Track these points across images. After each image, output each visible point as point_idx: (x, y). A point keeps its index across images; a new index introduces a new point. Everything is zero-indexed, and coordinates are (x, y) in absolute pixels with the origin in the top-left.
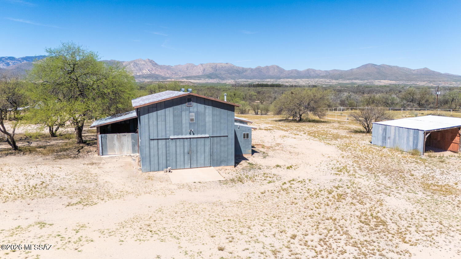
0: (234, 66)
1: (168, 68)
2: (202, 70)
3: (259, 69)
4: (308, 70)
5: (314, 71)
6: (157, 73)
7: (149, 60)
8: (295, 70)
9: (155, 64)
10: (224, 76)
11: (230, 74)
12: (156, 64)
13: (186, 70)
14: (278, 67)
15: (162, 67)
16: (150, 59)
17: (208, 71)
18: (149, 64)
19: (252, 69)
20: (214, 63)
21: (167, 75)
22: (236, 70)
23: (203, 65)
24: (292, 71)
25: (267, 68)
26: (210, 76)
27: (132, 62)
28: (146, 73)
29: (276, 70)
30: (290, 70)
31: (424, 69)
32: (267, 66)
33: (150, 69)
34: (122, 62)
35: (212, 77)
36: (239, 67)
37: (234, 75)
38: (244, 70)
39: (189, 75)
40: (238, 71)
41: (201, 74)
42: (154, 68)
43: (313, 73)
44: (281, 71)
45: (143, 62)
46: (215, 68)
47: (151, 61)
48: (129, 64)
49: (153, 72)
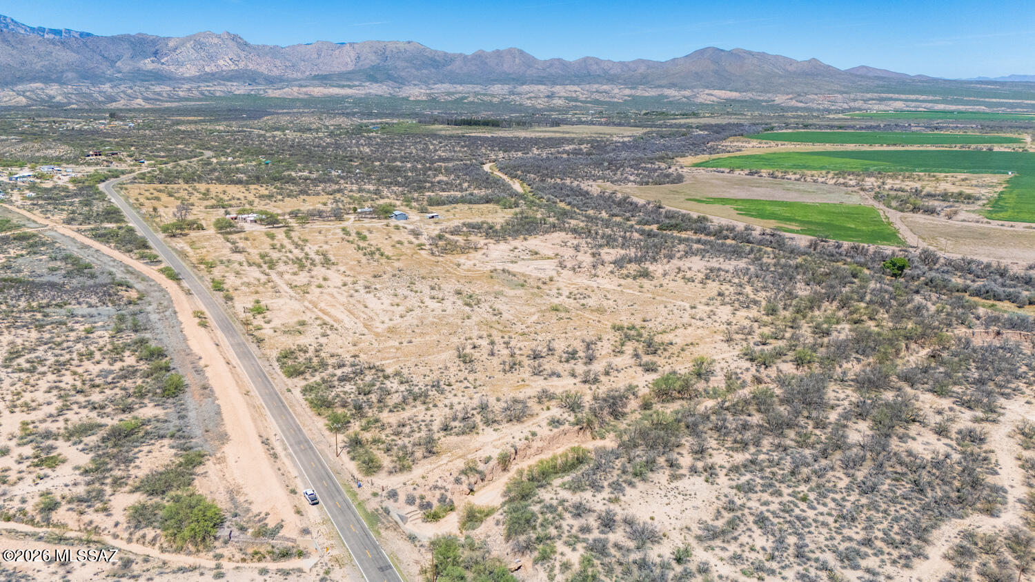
0: (424, 50)
1: (275, 52)
2: (353, 58)
3: (480, 57)
4: (585, 60)
5: (597, 62)
6: (251, 66)
7: (228, 33)
8: (559, 59)
9: (244, 45)
10: (403, 74)
11: (418, 69)
12: (246, 44)
13: (316, 56)
14: (521, 52)
15: (260, 51)
16: (232, 32)
17: (368, 61)
18: (231, 43)
19: (466, 57)
20: (379, 42)
21: (275, 69)
22: (431, 59)
23: (356, 46)
24: (551, 63)
25: (498, 54)
26: (373, 75)
27: (189, 39)
28: (225, 68)
29: (517, 60)
30: (547, 58)
31: (810, 61)
32: (498, 51)
33: (235, 58)
34: (164, 39)
35: (378, 76)
36: (436, 51)
37: (425, 71)
38: (449, 59)
39: (325, 70)
40: (435, 61)
41: (351, 67)
42: (243, 55)
43: (595, 67)
44: (529, 61)
45: (216, 41)
46: (383, 53)
47: (235, 38)
48: (183, 42)
49: (242, 65)
